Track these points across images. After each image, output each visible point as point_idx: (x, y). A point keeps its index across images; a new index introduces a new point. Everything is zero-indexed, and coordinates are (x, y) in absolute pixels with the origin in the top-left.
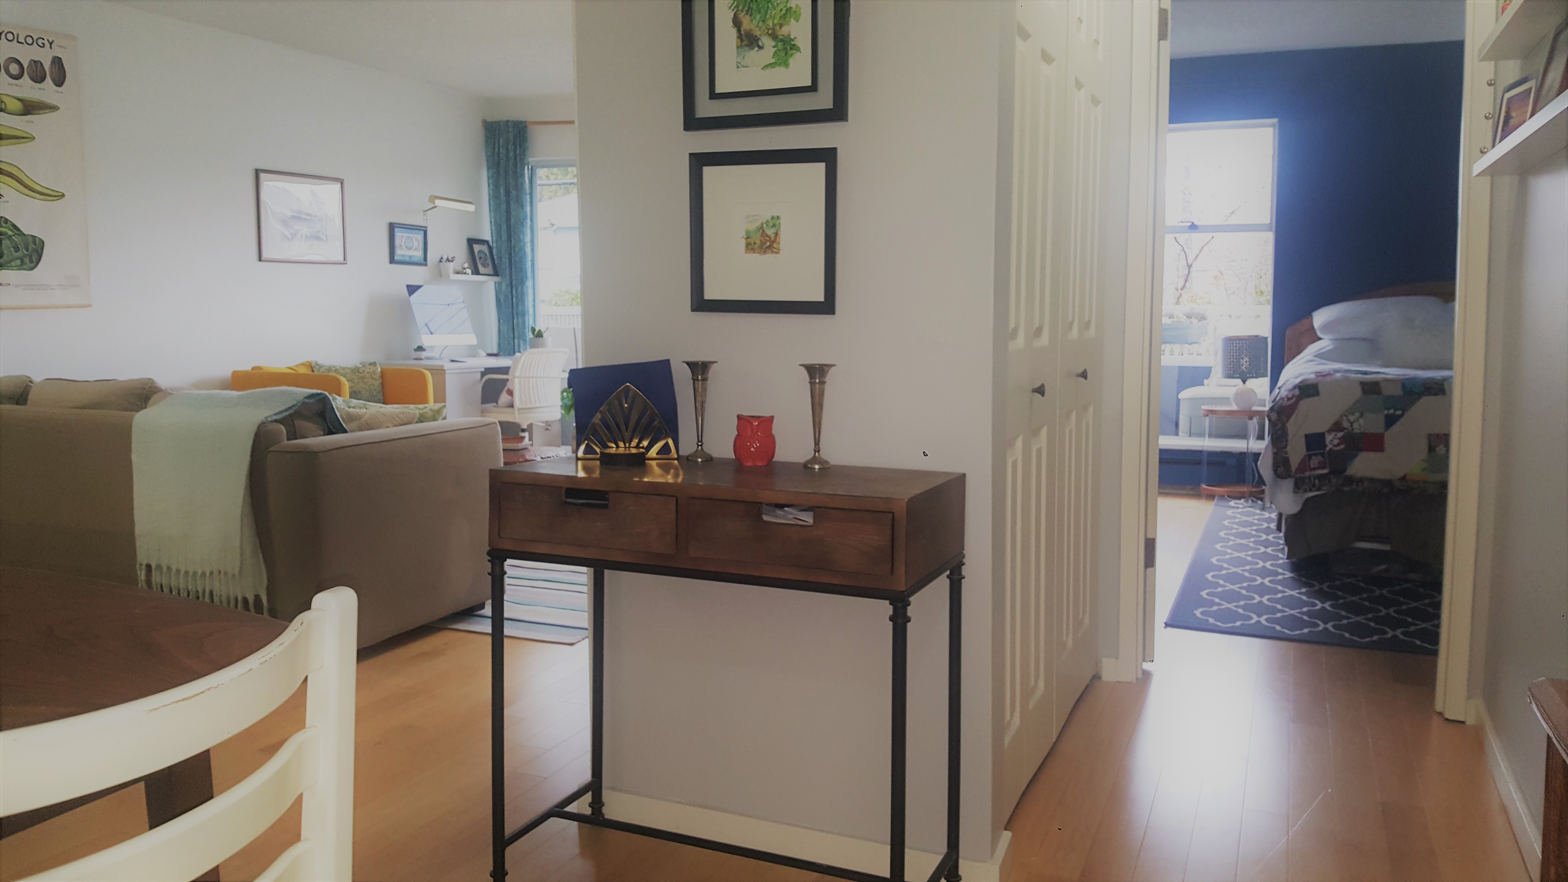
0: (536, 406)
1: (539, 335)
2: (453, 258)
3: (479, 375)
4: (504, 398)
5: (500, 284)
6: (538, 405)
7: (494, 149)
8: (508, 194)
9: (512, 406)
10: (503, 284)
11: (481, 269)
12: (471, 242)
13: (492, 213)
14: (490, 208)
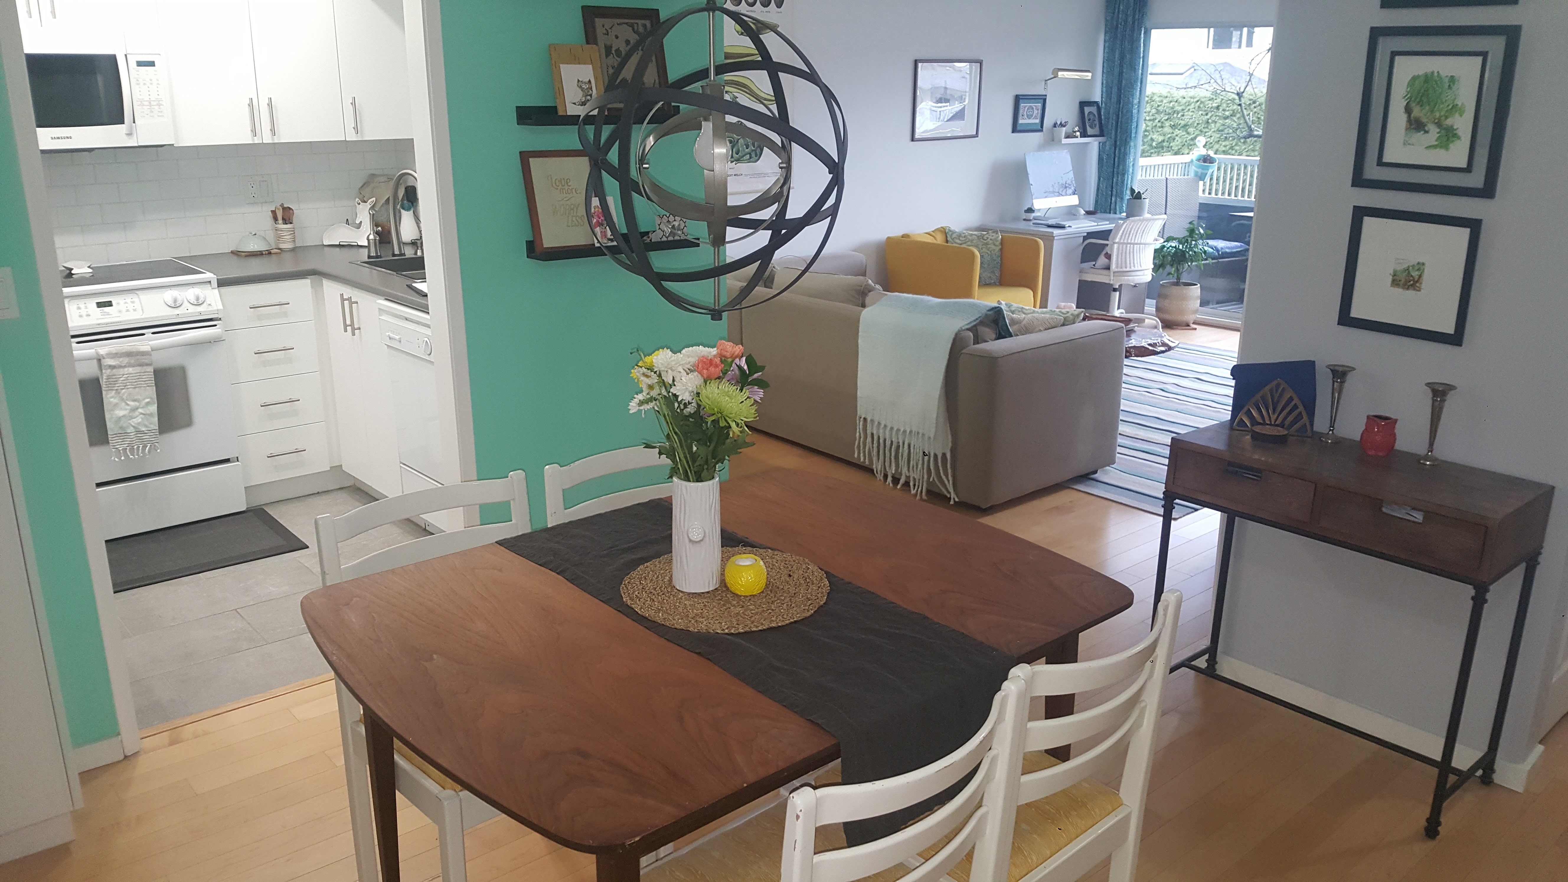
0: (1130, 270)
1: (1138, 196)
2: (1066, 122)
3: (1082, 239)
4: (1102, 260)
5: (1104, 143)
6: (1133, 269)
7: (1114, 13)
8: (1122, 57)
9: (1108, 268)
10: (1107, 143)
11: (1090, 131)
12: (1083, 104)
13: (1104, 75)
14: (1103, 71)
